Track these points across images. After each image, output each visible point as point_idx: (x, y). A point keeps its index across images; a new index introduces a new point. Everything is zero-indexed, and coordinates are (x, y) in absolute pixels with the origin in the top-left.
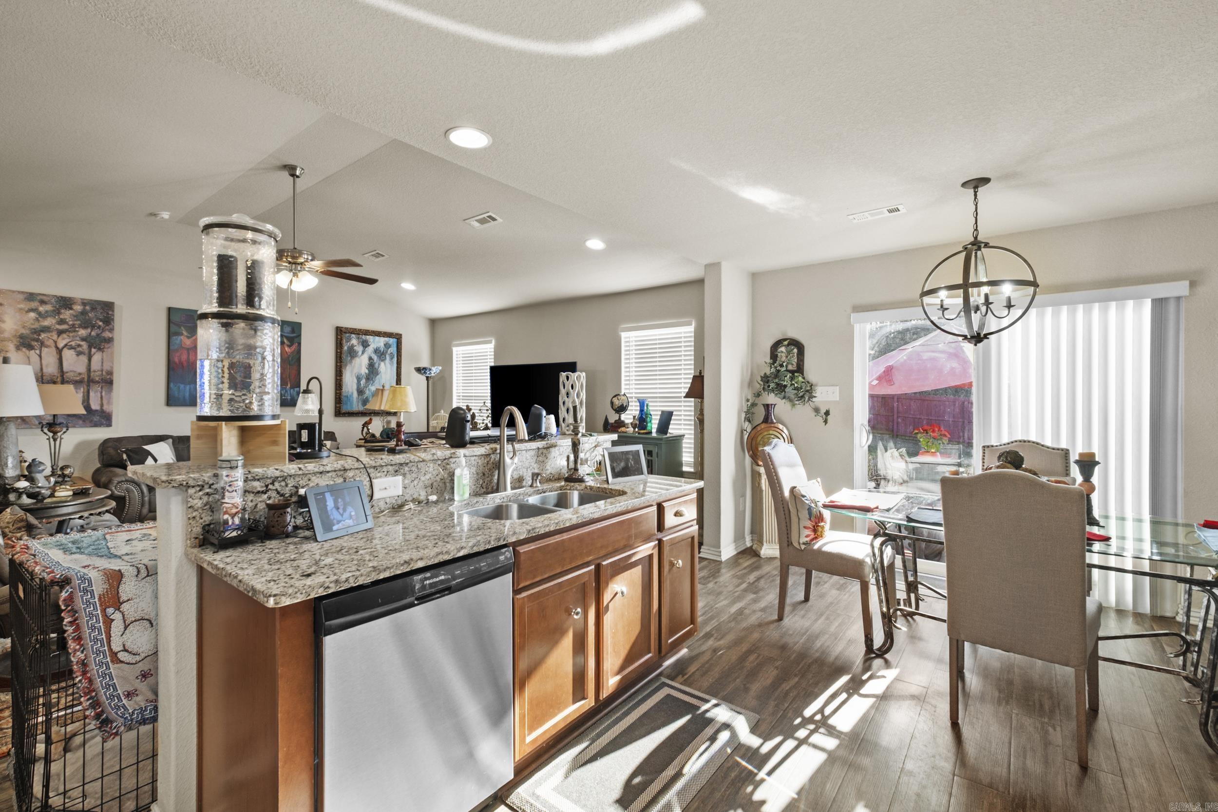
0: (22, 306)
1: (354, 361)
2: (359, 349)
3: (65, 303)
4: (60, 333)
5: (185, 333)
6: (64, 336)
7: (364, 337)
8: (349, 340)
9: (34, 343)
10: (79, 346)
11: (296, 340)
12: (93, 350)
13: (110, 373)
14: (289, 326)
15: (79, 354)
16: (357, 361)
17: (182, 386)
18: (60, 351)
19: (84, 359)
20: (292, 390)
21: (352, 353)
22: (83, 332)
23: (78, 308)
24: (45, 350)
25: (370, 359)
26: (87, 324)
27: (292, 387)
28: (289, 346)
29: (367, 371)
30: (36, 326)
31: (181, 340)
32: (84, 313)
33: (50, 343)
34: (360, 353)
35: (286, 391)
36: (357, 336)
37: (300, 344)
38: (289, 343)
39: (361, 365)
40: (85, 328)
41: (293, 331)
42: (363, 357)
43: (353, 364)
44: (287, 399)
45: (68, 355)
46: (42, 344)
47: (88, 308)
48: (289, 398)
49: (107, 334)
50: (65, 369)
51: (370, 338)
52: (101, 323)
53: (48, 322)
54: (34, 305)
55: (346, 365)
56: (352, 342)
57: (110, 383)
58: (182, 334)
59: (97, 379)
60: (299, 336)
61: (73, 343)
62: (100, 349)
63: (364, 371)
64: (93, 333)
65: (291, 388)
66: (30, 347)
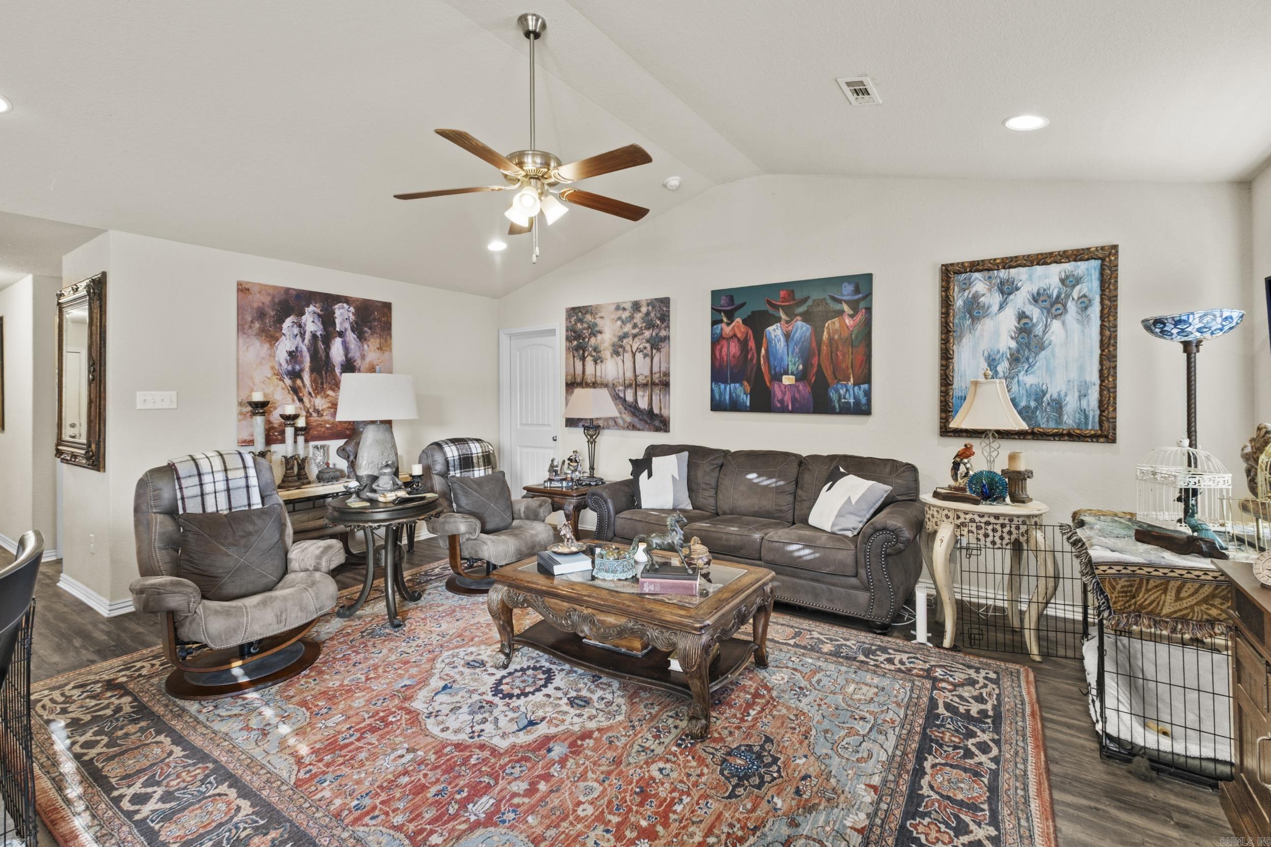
0: (613, 316)
1: (979, 327)
2: (993, 299)
3: (636, 306)
4: (635, 336)
5: (725, 320)
6: (636, 339)
7: (1003, 274)
8: (968, 285)
9: (620, 350)
10: (645, 348)
11: (862, 305)
12: (654, 351)
13: (667, 374)
14: (850, 283)
15: (646, 356)
16: (986, 326)
17: (722, 386)
18: (634, 355)
19: (648, 360)
20: (856, 388)
21: (976, 311)
22: (647, 334)
23: (644, 309)
24: (626, 354)
25: (1022, 316)
26: (650, 325)
27: (857, 384)
28: (852, 316)
29: (1013, 344)
30: (621, 334)
31: (722, 329)
32: (648, 314)
33: (628, 348)
34: (995, 308)
35: (847, 390)
36: (986, 274)
37: (869, 310)
38: (851, 312)
39: (997, 334)
40: (649, 329)
41: (857, 290)
42: (1002, 314)
43: (977, 333)
44: (848, 403)
45: (639, 356)
46: (624, 351)
47: (650, 308)
48: (852, 401)
49: (663, 333)
50: (637, 373)
51: (1019, 274)
52: (658, 322)
53: (628, 328)
54: (620, 312)
55: (961, 337)
56: (973, 290)
57: (666, 385)
58: (721, 321)
59: (657, 381)
60: (869, 295)
61: (641, 347)
62: (658, 350)
63: (1006, 344)
64: (654, 334)
65: (855, 385)
66: (618, 354)
